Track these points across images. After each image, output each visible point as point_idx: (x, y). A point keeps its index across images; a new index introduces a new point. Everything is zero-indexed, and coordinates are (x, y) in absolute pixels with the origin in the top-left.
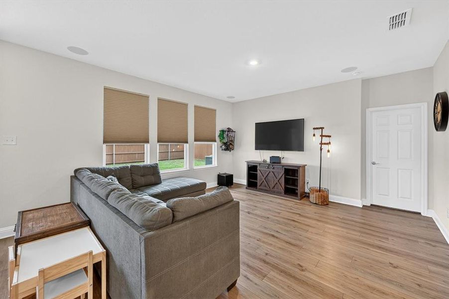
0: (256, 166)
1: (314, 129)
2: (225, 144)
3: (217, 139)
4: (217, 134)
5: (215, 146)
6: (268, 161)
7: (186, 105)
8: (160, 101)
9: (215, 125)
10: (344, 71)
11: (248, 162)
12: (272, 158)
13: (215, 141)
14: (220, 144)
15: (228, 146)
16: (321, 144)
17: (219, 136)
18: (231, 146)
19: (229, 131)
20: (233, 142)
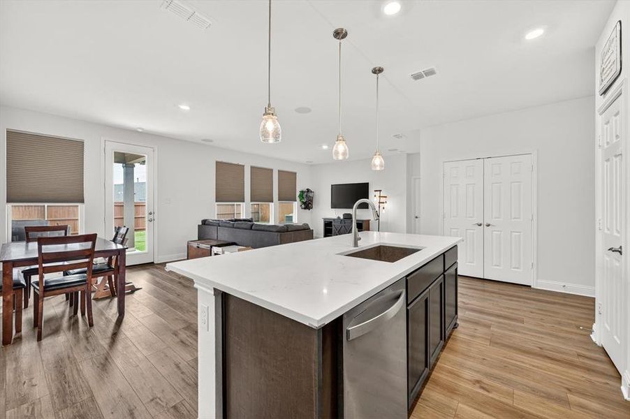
0: (331, 222)
1: (375, 191)
2: (304, 203)
3: (298, 199)
4: (298, 194)
5: (296, 205)
6: (342, 217)
7: (272, 170)
8: (252, 168)
9: (296, 187)
11: (325, 219)
12: (345, 215)
13: (295, 201)
14: (300, 203)
15: (308, 204)
16: (380, 203)
17: (300, 196)
18: (310, 205)
19: (308, 192)
20: (312, 201)
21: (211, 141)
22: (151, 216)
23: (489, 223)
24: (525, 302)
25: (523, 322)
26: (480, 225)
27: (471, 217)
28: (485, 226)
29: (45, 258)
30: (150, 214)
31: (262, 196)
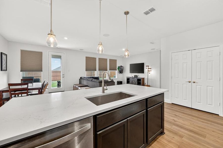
0: (129, 78)
1: (146, 66)
2: (120, 71)
3: (117, 69)
4: (117, 67)
5: (117, 72)
6: (134, 77)
7: (107, 59)
9: (116, 65)
10: (152, 49)
11: (127, 77)
13: (116, 70)
14: (118, 71)
16: (148, 71)
17: (118, 68)
18: (122, 72)
19: (121, 67)
20: (123, 70)
21: (83, 50)
22: (63, 76)
23: (194, 81)
24: (211, 124)
25: (205, 137)
26: (190, 82)
27: (185, 78)
28: (192, 83)
29: (11, 90)
30: (63, 75)
31: (103, 69)
